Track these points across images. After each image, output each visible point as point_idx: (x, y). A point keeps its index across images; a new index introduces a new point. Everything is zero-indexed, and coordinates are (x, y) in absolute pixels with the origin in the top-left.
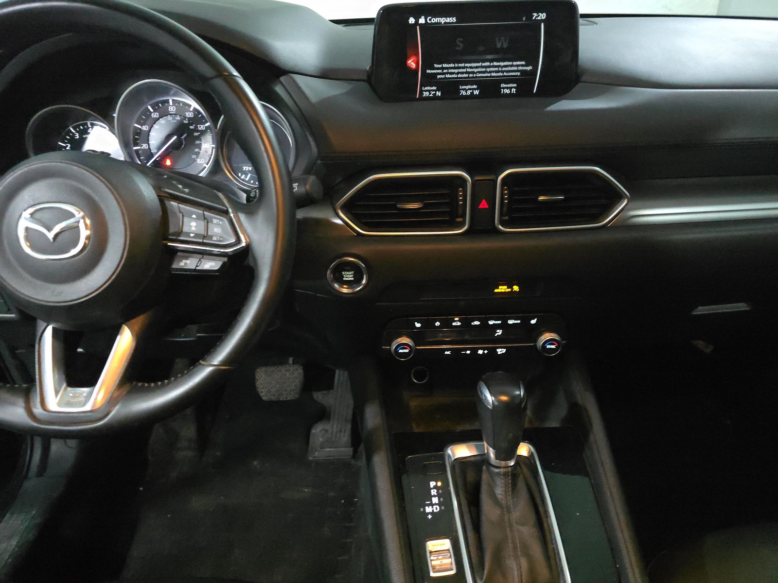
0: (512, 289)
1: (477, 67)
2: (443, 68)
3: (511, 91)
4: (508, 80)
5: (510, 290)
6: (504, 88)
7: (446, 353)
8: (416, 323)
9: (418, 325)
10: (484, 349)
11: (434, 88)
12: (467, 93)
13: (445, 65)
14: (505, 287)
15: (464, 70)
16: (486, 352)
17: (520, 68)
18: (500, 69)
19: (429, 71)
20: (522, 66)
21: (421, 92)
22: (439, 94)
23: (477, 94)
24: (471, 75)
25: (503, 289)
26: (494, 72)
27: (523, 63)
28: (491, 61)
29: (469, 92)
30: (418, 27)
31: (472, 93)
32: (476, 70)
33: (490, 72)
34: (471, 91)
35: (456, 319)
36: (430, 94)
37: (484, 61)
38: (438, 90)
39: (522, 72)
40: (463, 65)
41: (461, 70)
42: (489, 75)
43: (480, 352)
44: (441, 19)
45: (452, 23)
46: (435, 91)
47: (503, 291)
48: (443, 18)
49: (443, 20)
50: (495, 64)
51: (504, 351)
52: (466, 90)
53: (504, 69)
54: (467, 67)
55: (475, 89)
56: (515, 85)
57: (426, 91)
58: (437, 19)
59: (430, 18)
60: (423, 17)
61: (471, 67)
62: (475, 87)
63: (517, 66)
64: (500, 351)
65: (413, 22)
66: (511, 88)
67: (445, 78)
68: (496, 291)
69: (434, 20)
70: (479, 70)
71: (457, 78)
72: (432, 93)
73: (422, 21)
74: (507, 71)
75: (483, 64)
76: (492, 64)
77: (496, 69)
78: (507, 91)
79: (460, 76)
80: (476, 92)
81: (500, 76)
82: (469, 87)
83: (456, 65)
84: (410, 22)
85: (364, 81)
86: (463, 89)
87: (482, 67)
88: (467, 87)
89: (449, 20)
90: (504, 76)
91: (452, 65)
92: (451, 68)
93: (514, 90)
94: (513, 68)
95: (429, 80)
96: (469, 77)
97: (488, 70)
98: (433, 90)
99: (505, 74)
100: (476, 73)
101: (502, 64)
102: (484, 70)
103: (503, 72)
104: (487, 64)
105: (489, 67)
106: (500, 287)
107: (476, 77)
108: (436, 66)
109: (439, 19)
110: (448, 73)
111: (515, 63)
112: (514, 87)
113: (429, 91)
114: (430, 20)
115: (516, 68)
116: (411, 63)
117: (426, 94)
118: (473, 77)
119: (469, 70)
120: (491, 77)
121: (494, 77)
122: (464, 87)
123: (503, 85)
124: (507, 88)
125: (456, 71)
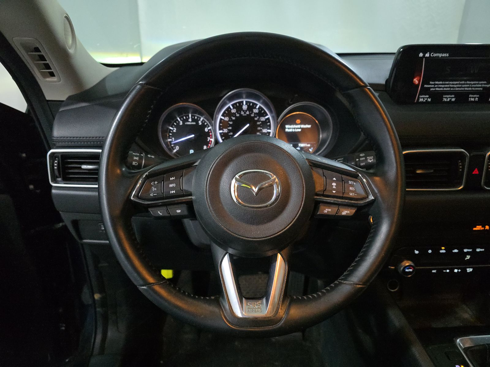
0: (485, 228)
1: (457, 84)
2: (435, 84)
3: (475, 99)
4: (474, 93)
5: (483, 228)
6: (471, 97)
7: (433, 271)
8: (415, 251)
9: (417, 252)
10: (458, 269)
11: (427, 96)
12: (447, 99)
13: (437, 83)
14: (481, 227)
15: (448, 86)
16: (460, 271)
17: (483, 85)
18: (471, 86)
19: (426, 86)
20: (484, 84)
21: (418, 99)
22: (429, 100)
23: (454, 100)
24: (452, 89)
25: (479, 228)
26: (466, 87)
27: (485, 82)
28: (465, 81)
29: (449, 100)
30: (424, 59)
31: (451, 100)
32: (455, 86)
33: (464, 87)
34: (450, 99)
35: (443, 248)
36: (424, 100)
37: (461, 81)
38: (429, 98)
39: (484, 88)
40: (448, 83)
41: (446, 86)
42: (463, 89)
43: (456, 271)
44: (439, 54)
45: (446, 57)
46: (428, 98)
47: (479, 229)
48: (441, 54)
49: (440, 55)
50: (468, 82)
51: (471, 270)
52: (447, 98)
53: (473, 86)
54: (451, 84)
55: (453, 98)
56: (478, 96)
57: (421, 98)
58: (437, 54)
59: (433, 53)
60: (428, 53)
61: (453, 84)
62: (453, 96)
63: (481, 84)
64: (469, 270)
65: (422, 56)
66: (475, 98)
67: (435, 90)
68: (474, 229)
69: (435, 55)
70: (457, 86)
71: (443, 90)
72: (425, 99)
73: (427, 55)
74: (474, 87)
75: (461, 83)
76: (466, 83)
77: (468, 86)
78: (473, 99)
79: (445, 89)
80: (453, 100)
81: (470, 90)
82: (450, 96)
83: (444, 83)
84: (420, 56)
85: (383, 91)
86: (445, 98)
87: (460, 84)
88: (448, 96)
89: (444, 55)
90: (473, 90)
91: (441, 83)
92: (440, 84)
93: (477, 99)
94: (478, 86)
95: (425, 91)
96: (450, 90)
97: (463, 86)
98: (426, 98)
99: (473, 89)
100: (455, 88)
101: (472, 83)
102: (460, 86)
103: (472, 87)
104: (463, 82)
105: (464, 84)
106: (477, 227)
107: (455, 90)
108: (431, 83)
109: (438, 54)
110: (437, 87)
111: (480, 83)
112: (477, 97)
113: (424, 98)
114: (433, 55)
115: (480, 86)
116: (416, 81)
117: (421, 100)
118: (453, 90)
119: (451, 86)
120: (464, 90)
121: (466, 90)
122: (446, 96)
123: (470, 96)
124: (473, 97)
125: (443, 86)
